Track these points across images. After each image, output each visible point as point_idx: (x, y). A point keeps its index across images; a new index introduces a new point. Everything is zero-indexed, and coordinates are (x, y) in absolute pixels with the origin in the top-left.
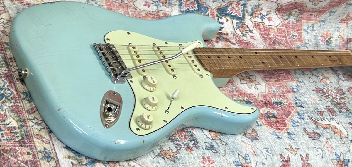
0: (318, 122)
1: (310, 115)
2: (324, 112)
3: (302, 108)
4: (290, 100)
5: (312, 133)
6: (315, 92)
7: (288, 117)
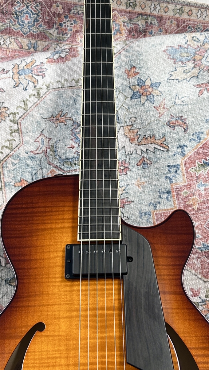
0: (156, 146)
1: (165, 154)
2: (136, 164)
3: (171, 164)
4: (184, 175)
5: (178, 126)
7: (203, 145)
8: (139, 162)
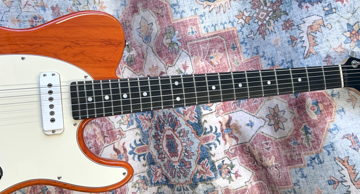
0: (307, 48)
1: (301, 57)
2: (291, 35)
6: (266, 37)
8: (293, 37)
